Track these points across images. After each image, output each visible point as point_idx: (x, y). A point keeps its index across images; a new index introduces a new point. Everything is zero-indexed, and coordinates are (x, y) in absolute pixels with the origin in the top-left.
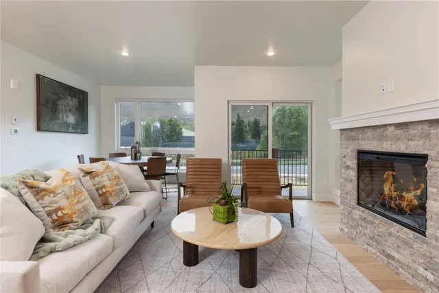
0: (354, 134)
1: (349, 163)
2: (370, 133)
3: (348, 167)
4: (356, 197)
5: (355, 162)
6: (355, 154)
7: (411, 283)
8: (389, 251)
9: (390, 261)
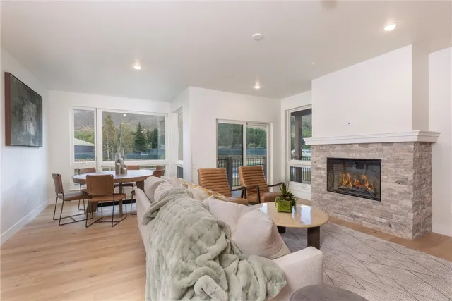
0: (324, 148)
1: (319, 166)
2: (338, 148)
3: (319, 169)
4: (326, 186)
5: (326, 165)
6: (325, 160)
7: (371, 227)
8: (354, 213)
9: (356, 219)
